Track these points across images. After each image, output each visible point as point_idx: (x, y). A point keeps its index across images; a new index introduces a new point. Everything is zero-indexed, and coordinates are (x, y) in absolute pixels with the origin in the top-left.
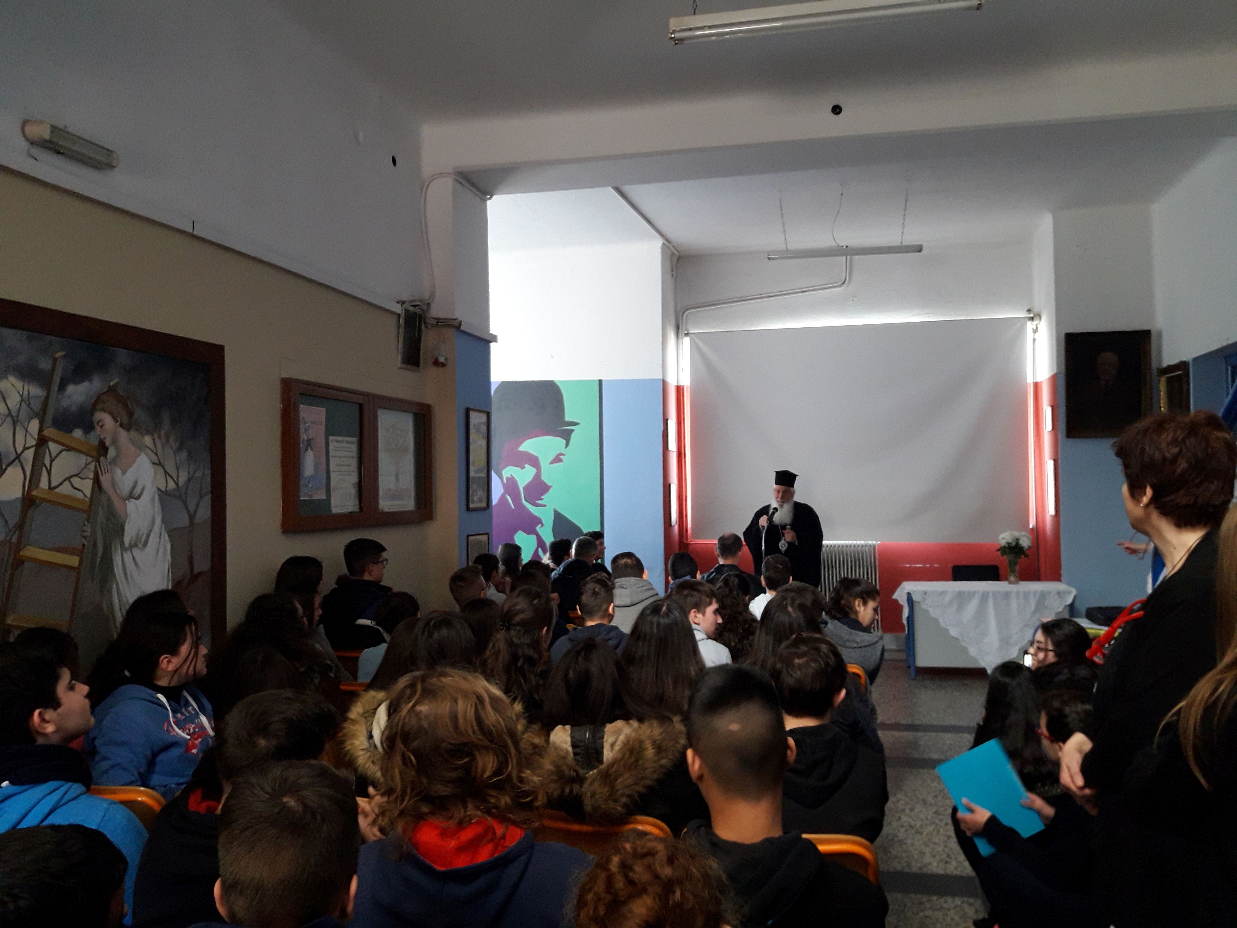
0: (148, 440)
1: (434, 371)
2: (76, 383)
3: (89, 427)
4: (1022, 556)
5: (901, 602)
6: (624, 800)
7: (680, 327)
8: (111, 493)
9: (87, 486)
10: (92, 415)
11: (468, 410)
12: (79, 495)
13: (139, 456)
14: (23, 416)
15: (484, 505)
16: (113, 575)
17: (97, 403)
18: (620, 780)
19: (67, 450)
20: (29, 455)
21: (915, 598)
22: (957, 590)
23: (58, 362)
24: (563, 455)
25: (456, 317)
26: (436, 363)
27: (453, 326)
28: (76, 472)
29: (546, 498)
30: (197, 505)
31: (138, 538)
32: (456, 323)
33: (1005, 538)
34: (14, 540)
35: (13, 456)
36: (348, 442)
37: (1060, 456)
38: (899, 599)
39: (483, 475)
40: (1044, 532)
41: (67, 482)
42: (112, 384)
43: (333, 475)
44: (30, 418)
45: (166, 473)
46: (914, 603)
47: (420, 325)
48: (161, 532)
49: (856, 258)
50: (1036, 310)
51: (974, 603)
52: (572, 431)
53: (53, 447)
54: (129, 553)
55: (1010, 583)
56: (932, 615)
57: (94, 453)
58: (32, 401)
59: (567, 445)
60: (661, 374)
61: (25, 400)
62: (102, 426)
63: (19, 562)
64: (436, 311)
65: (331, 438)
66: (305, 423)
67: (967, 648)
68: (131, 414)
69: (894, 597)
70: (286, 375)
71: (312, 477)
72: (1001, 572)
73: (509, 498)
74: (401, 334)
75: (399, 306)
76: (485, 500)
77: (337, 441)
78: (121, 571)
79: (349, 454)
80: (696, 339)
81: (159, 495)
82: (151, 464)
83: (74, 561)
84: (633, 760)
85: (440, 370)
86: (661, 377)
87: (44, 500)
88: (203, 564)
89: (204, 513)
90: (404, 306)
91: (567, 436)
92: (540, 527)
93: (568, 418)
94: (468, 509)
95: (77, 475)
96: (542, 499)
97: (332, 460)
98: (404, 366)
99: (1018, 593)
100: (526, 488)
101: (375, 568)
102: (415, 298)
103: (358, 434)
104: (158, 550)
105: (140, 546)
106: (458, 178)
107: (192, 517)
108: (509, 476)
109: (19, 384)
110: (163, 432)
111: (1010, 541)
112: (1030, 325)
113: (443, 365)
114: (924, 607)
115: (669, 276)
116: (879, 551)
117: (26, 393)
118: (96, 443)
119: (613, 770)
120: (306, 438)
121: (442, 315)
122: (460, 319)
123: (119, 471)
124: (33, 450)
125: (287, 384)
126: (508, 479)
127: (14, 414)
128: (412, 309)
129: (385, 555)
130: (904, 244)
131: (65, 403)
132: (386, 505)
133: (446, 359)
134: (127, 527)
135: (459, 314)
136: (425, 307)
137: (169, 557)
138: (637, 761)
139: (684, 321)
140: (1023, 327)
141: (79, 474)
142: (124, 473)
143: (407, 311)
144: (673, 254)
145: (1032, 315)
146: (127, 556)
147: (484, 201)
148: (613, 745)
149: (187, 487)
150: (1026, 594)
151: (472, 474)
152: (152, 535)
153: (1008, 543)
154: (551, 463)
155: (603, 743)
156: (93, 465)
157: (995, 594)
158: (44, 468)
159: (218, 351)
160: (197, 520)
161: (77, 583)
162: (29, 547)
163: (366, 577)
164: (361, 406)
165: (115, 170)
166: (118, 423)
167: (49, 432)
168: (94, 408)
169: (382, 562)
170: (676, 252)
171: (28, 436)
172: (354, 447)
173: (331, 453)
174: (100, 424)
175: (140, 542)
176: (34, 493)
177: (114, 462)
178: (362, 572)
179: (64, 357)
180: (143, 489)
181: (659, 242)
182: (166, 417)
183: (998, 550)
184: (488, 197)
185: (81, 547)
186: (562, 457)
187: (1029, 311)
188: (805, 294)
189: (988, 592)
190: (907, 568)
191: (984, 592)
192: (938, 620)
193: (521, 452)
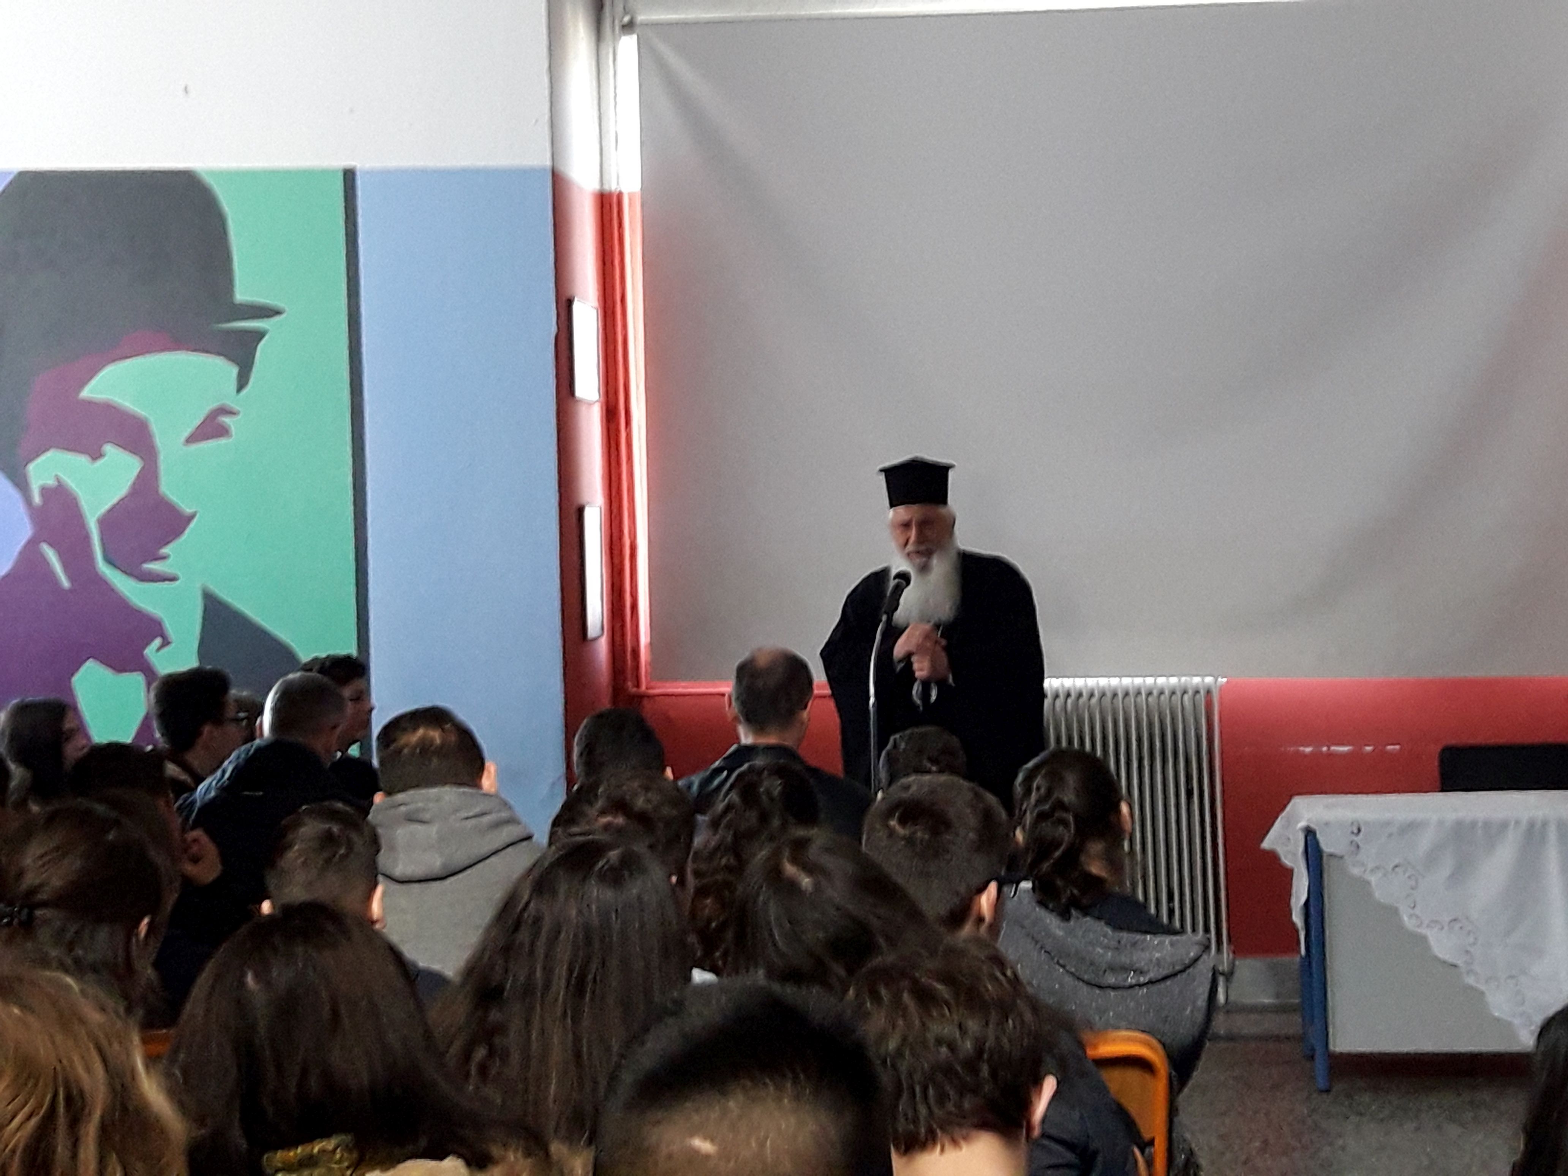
5: (1287, 861)
21: (1327, 845)
22: (1451, 817)
24: (231, 413)
29: (176, 555)
38: (1281, 851)
46: (1325, 860)
51: (1503, 859)
52: (259, 335)
56: (1380, 896)
59: (242, 382)
60: (548, 155)
67: (1482, 993)
69: (1266, 844)
73: (51, 555)
80: (657, 43)
86: (546, 164)
91: (240, 350)
92: (159, 649)
93: (242, 294)
96: (164, 558)
100: (107, 522)
108: (51, 482)
114: (1356, 871)
116: (1221, 706)
126: (45, 491)
154: (191, 440)
157: (1563, 828)
186: (226, 420)
189: (1545, 824)
190: (1305, 756)
191: (1531, 825)
192: (1395, 911)
193: (90, 404)
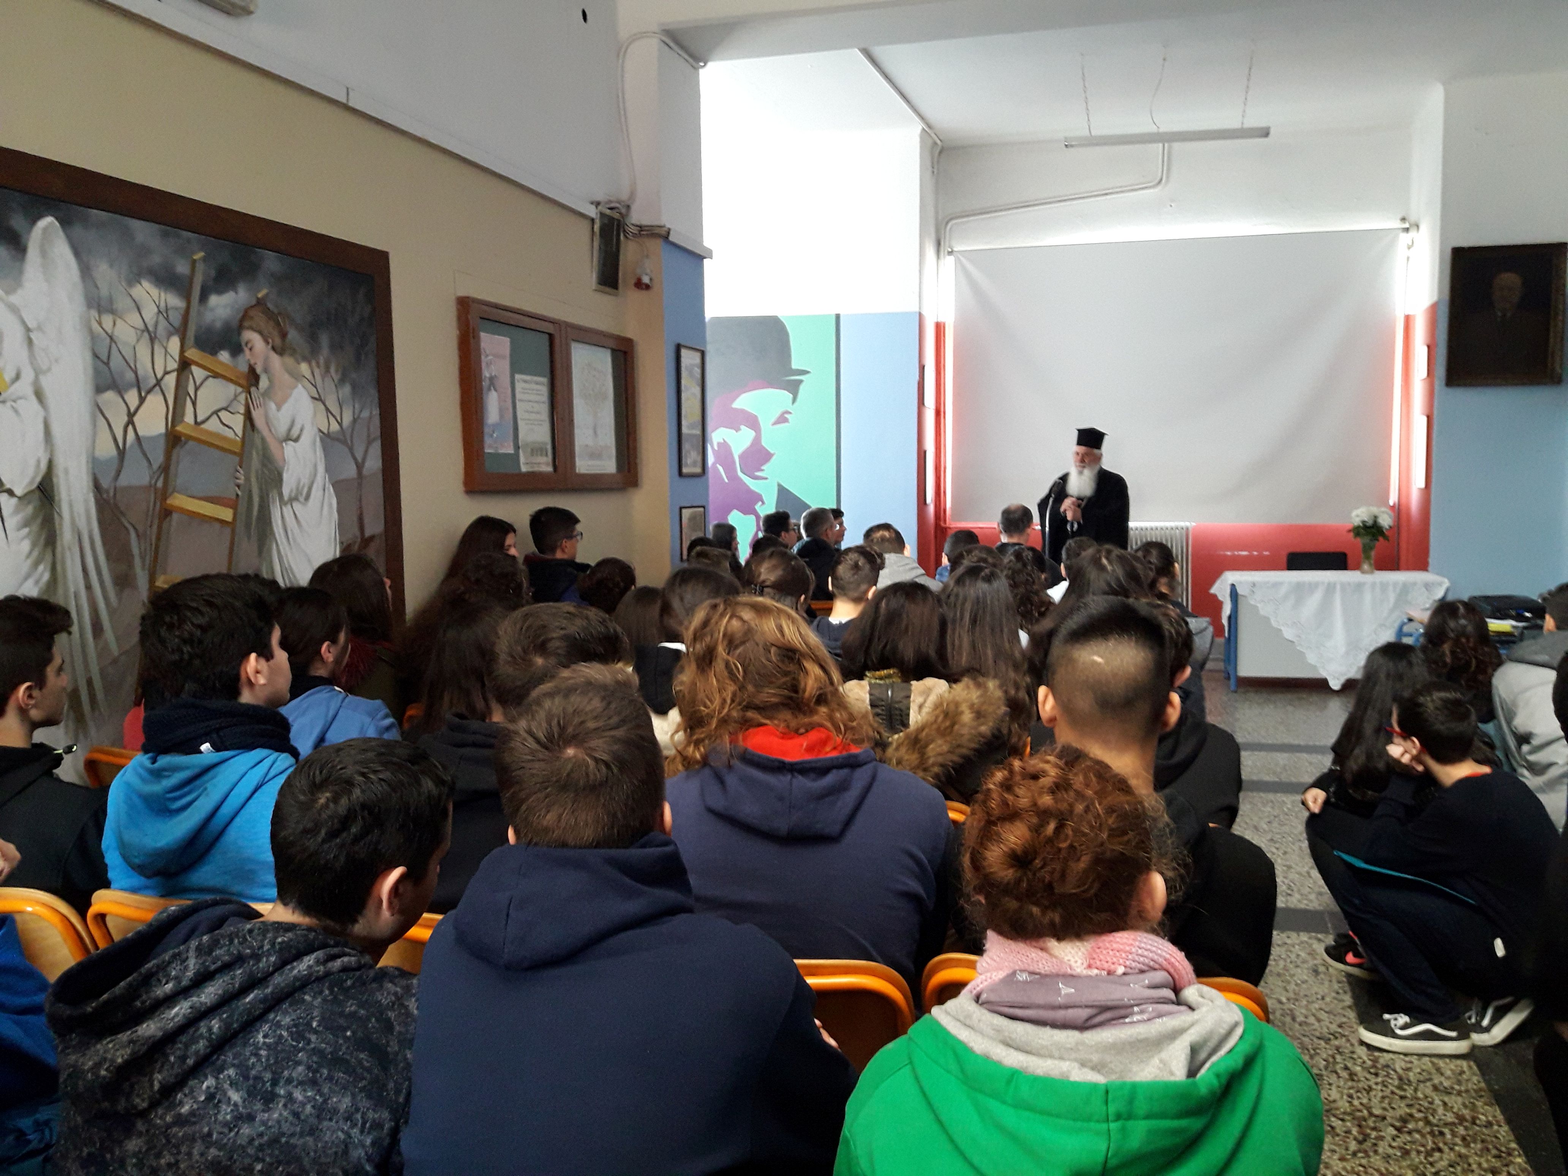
0: (304, 368)
1: (634, 296)
2: (220, 292)
3: (236, 350)
4: (1381, 539)
5: (1220, 598)
6: (936, 769)
7: (942, 243)
8: (265, 432)
9: (237, 422)
10: (239, 334)
11: (678, 348)
12: (229, 434)
13: (296, 387)
14: (161, 331)
15: (698, 470)
16: (272, 533)
17: (244, 320)
18: (931, 746)
19: (214, 377)
20: (170, 381)
21: (1240, 591)
22: (1294, 581)
23: (197, 265)
24: (789, 413)
25: (662, 224)
26: (639, 285)
27: (658, 236)
28: (224, 405)
29: (767, 469)
30: (366, 451)
31: (299, 491)
32: (663, 232)
33: (1359, 515)
34: (160, 484)
35: (153, 381)
36: (537, 383)
37: (1435, 412)
38: (1219, 593)
39: (698, 432)
40: (1408, 509)
41: (215, 416)
42: (260, 295)
43: (521, 424)
44: (170, 335)
45: (327, 410)
46: (1239, 597)
47: (618, 235)
48: (325, 485)
49: (1176, 146)
50: (1413, 218)
51: (1317, 597)
52: (801, 381)
53: (198, 373)
54: (289, 506)
55: (1363, 572)
56: (1262, 612)
57: (243, 382)
58: (170, 313)
59: (794, 400)
60: (917, 306)
61: (163, 312)
62: (251, 349)
63: (167, 513)
64: (638, 217)
65: (518, 377)
66: (487, 356)
67: (1304, 653)
68: (284, 335)
69: (1213, 591)
70: (462, 293)
71: (496, 426)
72: (1350, 561)
73: (721, 469)
74: (596, 244)
75: (593, 207)
76: (700, 464)
77: (525, 381)
78: (282, 531)
79: (538, 398)
80: (962, 259)
81: (322, 440)
82: (309, 399)
83: (227, 514)
84: (948, 723)
85: (644, 292)
86: (917, 310)
87: (190, 438)
88: (375, 526)
89: (374, 463)
90: (600, 208)
91: (794, 388)
92: (761, 506)
93: (795, 365)
94: (680, 474)
95: (225, 409)
96: (763, 470)
97: (519, 405)
98: (602, 287)
99: (1374, 585)
100: (743, 456)
101: (567, 544)
102: (612, 199)
103: (549, 375)
104: (323, 504)
105: (302, 499)
106: (664, 38)
107: (360, 467)
108: (724, 440)
109: (154, 292)
110: (322, 361)
111: (1366, 519)
112: (1404, 238)
113: (648, 287)
114: (1252, 602)
115: (928, 173)
116: (1193, 534)
117: (163, 305)
118: (244, 368)
119: (924, 733)
120: (488, 375)
121: (646, 221)
122: (668, 226)
123: (273, 406)
124: (175, 374)
125: (464, 304)
126: (719, 444)
127: (151, 329)
128: (608, 212)
129: (579, 527)
130: (1246, 126)
131: (208, 317)
132: (583, 465)
133: (651, 279)
134: (285, 476)
135: (667, 220)
136: (623, 211)
137: (335, 515)
138: (953, 725)
139: (947, 234)
140: (1393, 242)
141: (228, 406)
142: (279, 408)
143: (602, 215)
144: (935, 143)
145: (1407, 225)
146: (287, 511)
147: (696, 69)
148: (921, 707)
149: (353, 430)
150: (1384, 586)
151: (685, 430)
152: (315, 486)
153: (1364, 522)
154: (773, 424)
155: (909, 704)
156: (243, 396)
157: (1344, 586)
158: (188, 398)
159: (381, 258)
160: (365, 472)
161: (232, 543)
162: (176, 494)
163: (559, 555)
164: (551, 336)
165: (253, 16)
166: (270, 345)
167: (192, 353)
168: (241, 327)
169: (575, 536)
170: (938, 142)
171: (168, 357)
172: (544, 390)
173: (518, 396)
174: (249, 346)
175: (301, 494)
176: (179, 428)
177: (267, 394)
178: (553, 550)
179: (204, 259)
180: (302, 430)
181: (918, 127)
182: (324, 340)
183: (1350, 531)
184: (702, 64)
185: (234, 497)
186: (787, 416)
187: (1403, 219)
188: (1108, 197)
189: (1335, 584)
190: (1228, 556)
191: (1329, 584)
192: (1268, 619)
193: (736, 410)
